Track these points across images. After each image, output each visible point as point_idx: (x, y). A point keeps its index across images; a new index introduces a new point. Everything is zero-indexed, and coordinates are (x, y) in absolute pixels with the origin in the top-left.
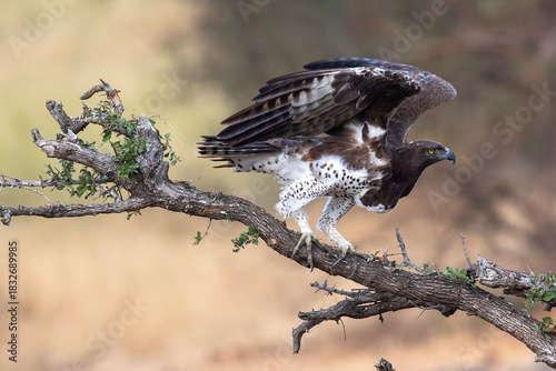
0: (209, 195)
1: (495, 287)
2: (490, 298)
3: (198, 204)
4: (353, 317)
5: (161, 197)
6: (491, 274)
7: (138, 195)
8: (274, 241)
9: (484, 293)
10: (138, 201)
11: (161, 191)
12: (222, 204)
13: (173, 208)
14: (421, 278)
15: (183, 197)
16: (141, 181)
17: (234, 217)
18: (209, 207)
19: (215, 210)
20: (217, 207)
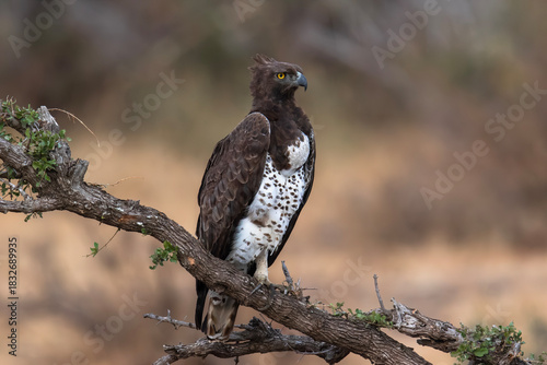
0: (126, 203)
2: (401, 348)
3: (115, 211)
5: (75, 200)
6: (412, 321)
7: (49, 195)
8: (192, 262)
10: (48, 201)
11: (76, 194)
12: (139, 214)
13: (88, 214)
14: (334, 318)
15: (101, 203)
16: (54, 179)
17: (150, 230)
18: (126, 216)
19: (132, 220)
20: (134, 217)
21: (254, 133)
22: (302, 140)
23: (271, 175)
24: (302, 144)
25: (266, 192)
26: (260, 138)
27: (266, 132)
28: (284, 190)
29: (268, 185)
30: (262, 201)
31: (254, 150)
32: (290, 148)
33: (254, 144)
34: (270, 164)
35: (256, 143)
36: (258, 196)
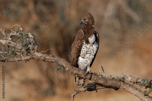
0: (49, 56)
1: (131, 82)
2: (129, 85)
3: (46, 58)
4: (89, 91)
5: (35, 56)
6: (130, 78)
8: (68, 69)
9: (127, 84)
10: (29, 57)
12: (53, 58)
13: (39, 59)
14: (110, 80)
15: (42, 56)
16: (30, 51)
17: (56, 62)
18: (49, 59)
19: (51, 60)
20: (51, 59)
21: (80, 35)
22: (93, 36)
23: (85, 46)
24: (92, 37)
25: (83, 50)
26: (81, 36)
27: (83, 35)
28: (89, 49)
29: (84, 48)
30: (82, 52)
31: (80, 39)
32: (89, 38)
33: (79, 38)
34: (84, 43)
35: (80, 38)
36: (82, 51)
